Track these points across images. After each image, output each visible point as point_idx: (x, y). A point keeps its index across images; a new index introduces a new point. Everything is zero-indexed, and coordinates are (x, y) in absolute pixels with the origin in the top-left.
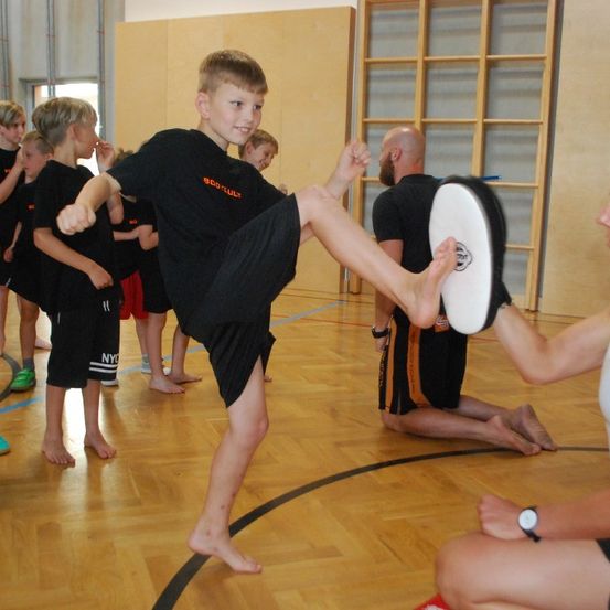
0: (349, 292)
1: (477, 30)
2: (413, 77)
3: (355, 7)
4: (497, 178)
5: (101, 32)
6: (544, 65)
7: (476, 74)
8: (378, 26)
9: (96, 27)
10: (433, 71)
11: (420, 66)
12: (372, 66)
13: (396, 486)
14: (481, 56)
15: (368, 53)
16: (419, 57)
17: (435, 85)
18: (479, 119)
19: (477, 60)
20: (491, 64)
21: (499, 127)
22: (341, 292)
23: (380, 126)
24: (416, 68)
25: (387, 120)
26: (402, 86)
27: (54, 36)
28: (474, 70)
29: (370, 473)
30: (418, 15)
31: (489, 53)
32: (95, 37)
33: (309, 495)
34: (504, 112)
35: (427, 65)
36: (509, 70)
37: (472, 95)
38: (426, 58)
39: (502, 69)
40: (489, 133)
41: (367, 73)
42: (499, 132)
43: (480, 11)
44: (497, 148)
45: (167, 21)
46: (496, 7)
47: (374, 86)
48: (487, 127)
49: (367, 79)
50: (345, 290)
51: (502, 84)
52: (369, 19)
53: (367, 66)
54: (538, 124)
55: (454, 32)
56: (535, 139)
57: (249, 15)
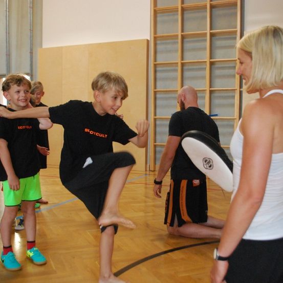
0: (149, 170)
1: (205, 49)
2: (176, 70)
3: (149, 39)
4: (217, 115)
5: (31, 53)
6: (236, 64)
7: (205, 68)
8: (159, 47)
9: (29, 51)
10: (185, 68)
11: (179, 65)
12: (158, 66)
13: (182, 259)
14: (208, 60)
15: (155, 60)
16: (179, 61)
17: (187, 74)
18: (207, 88)
19: (206, 62)
20: (212, 64)
21: (217, 92)
22: (146, 171)
23: (162, 93)
24: (177, 66)
25: (165, 90)
26: (171, 74)
27: (9, 55)
28: (204, 66)
29: (169, 254)
30: (178, 42)
31: (211, 58)
32: (28, 55)
33: (140, 266)
34: (219, 85)
35: (183, 65)
36: (220, 66)
37: (204, 78)
38: (182, 62)
39: (217, 65)
40: (213, 95)
41: (156, 69)
42: (216, 94)
43: (206, 40)
44: (216, 102)
45: (62, 47)
46: (213, 38)
47: (158, 75)
48: (211, 92)
49: (155, 72)
50: (148, 169)
51: (217, 72)
52: (155, 45)
53: (155, 66)
54: (235, 90)
55: (194, 49)
56: (233, 97)
57: (100, 44)
